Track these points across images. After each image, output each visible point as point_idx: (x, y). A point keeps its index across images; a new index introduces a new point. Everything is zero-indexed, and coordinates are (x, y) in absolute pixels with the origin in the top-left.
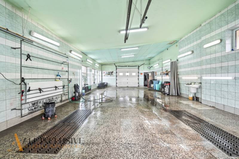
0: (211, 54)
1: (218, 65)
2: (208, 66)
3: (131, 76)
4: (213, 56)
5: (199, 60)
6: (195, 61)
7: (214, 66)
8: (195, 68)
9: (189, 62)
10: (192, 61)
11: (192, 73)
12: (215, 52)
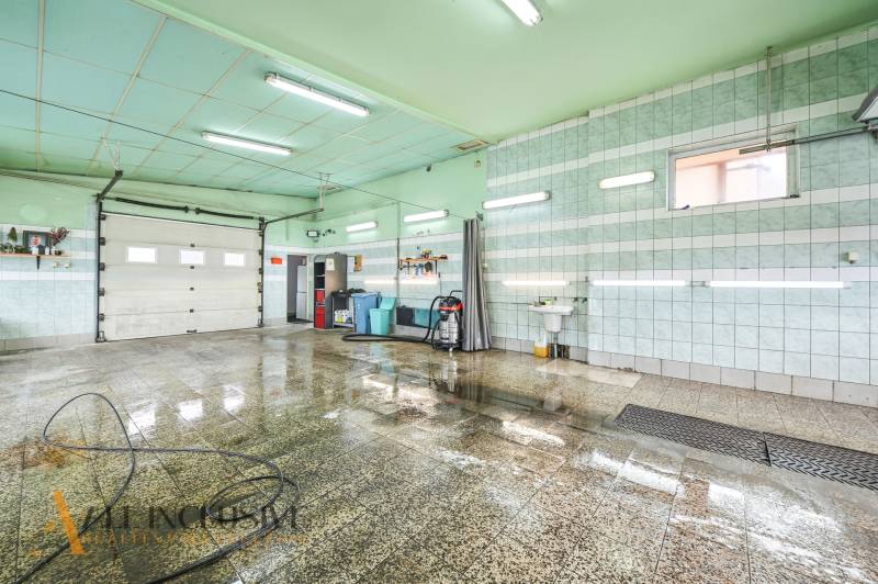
0: (621, 210)
1: (645, 245)
2: (612, 247)
3: (215, 269)
4: (627, 217)
5: (571, 224)
6: (558, 226)
7: (629, 246)
8: (557, 251)
9: (534, 228)
10: (545, 227)
11: (547, 265)
12: (635, 207)
